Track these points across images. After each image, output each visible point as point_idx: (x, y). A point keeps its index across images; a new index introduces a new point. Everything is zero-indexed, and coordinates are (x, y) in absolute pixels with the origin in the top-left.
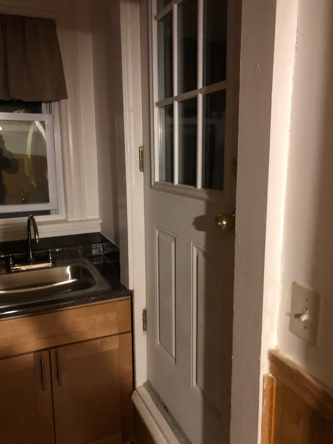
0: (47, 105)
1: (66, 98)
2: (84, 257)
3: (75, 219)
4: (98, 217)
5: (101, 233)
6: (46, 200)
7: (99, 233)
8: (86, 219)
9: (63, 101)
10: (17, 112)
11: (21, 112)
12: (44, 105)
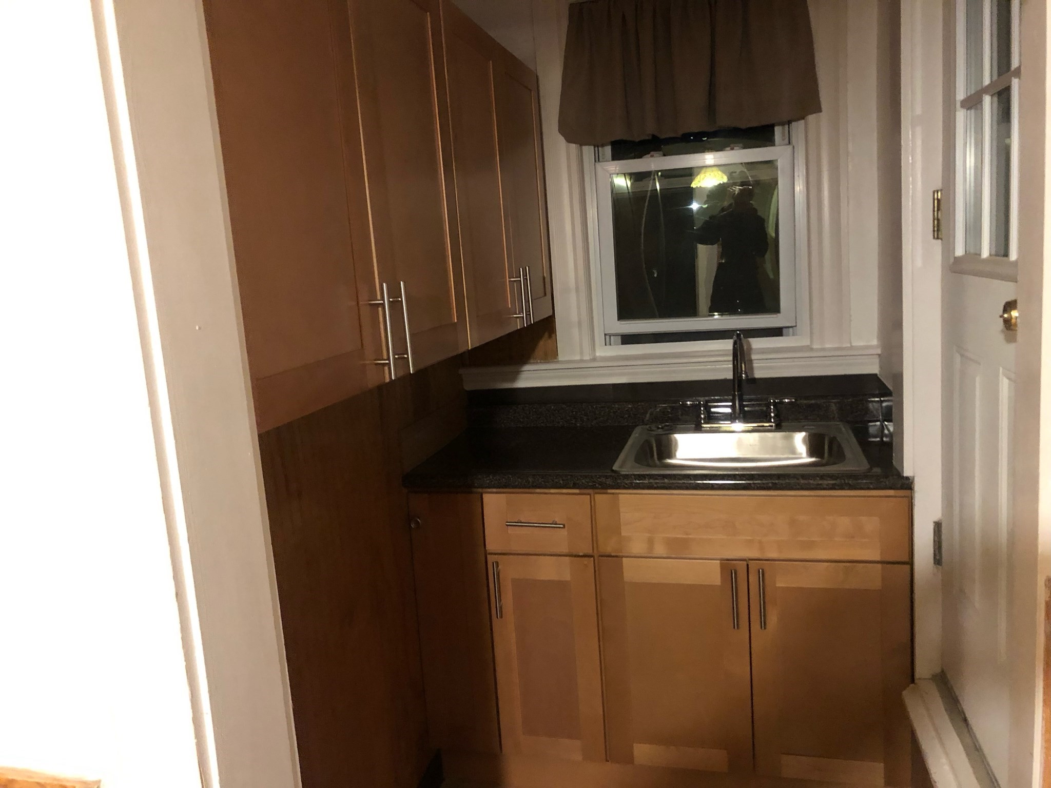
0: (783, 129)
1: (819, 110)
2: (841, 421)
3: (828, 346)
4: (875, 342)
5: (878, 376)
6: (776, 309)
7: (875, 376)
8: (849, 345)
9: (811, 118)
10: (729, 148)
11: (735, 148)
12: (778, 130)
